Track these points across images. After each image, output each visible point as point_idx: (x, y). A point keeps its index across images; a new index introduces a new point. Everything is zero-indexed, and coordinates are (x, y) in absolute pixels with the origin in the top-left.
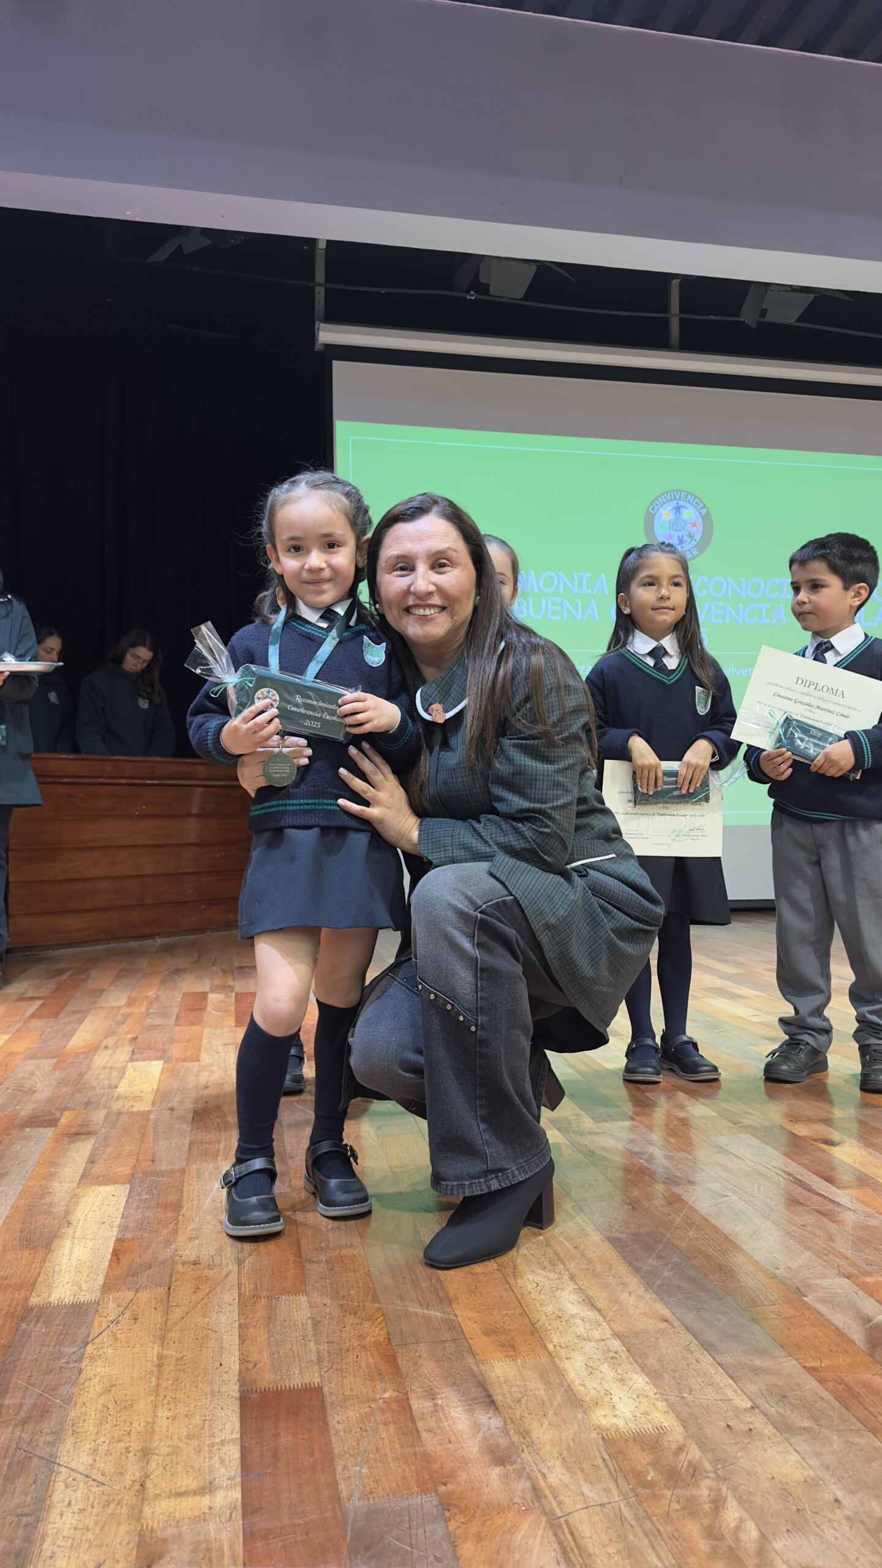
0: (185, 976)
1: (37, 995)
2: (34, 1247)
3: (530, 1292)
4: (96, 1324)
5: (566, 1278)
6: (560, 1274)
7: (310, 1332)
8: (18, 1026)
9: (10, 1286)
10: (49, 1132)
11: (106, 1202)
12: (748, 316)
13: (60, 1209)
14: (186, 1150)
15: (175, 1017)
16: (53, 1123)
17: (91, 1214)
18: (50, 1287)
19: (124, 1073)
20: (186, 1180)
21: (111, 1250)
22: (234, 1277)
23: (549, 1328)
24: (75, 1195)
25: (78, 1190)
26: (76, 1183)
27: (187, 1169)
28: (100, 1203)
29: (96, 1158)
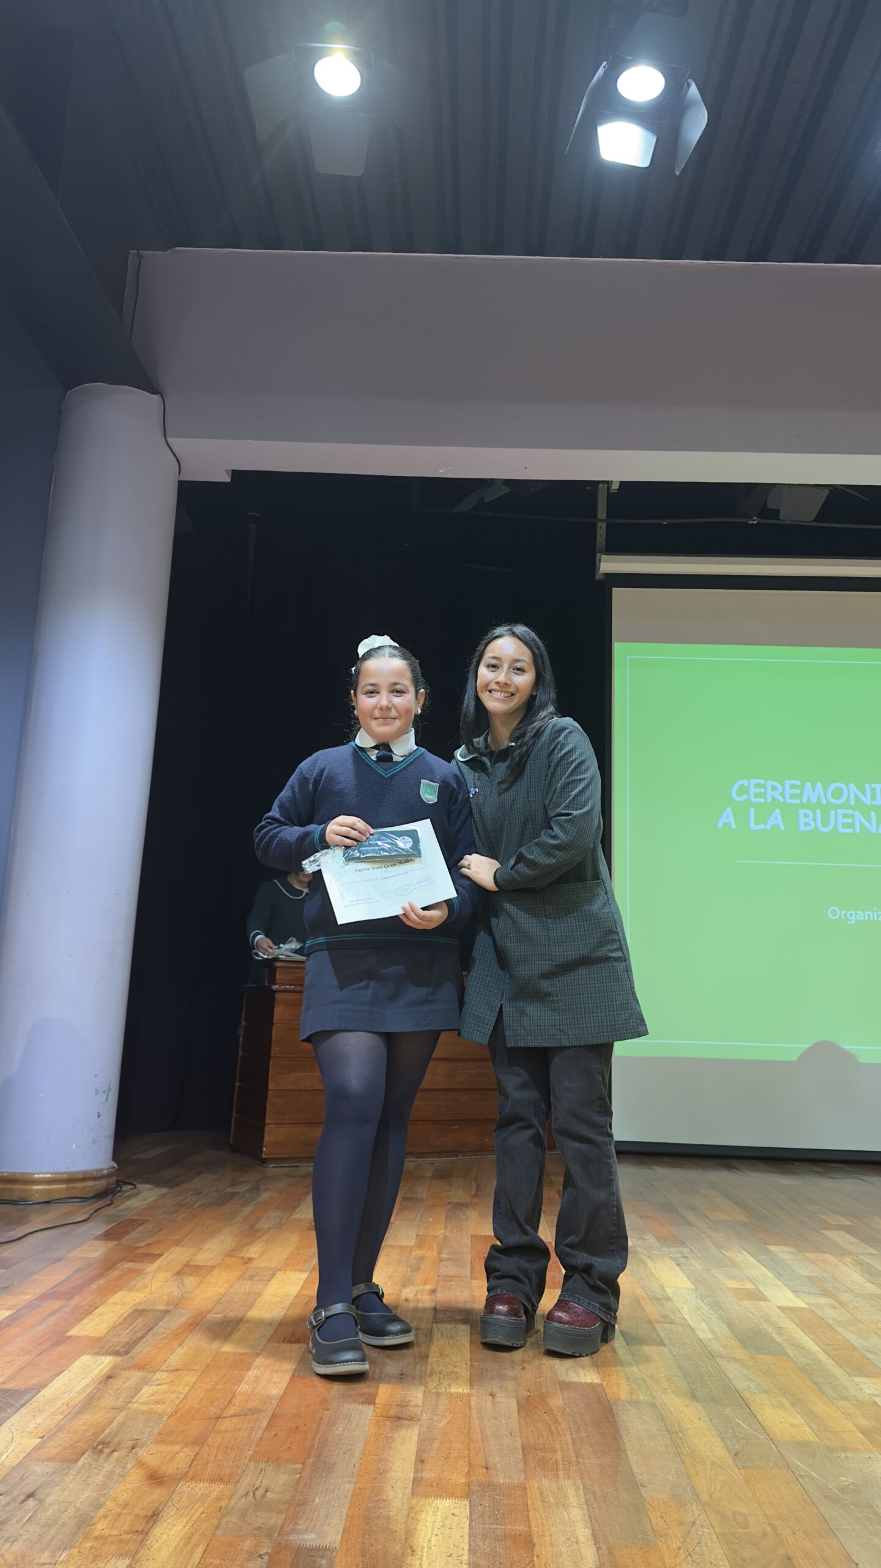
0: (468, 1213)
10: (369, 1411)
11: (448, 1522)
13: (399, 1526)
14: (521, 1457)
15: (469, 1267)
16: (369, 1399)
17: (433, 1539)
19: (431, 1337)
20: (530, 1502)
24: (411, 1508)
25: (414, 1501)
26: (409, 1491)
27: (527, 1486)
28: (440, 1523)
29: (425, 1456)
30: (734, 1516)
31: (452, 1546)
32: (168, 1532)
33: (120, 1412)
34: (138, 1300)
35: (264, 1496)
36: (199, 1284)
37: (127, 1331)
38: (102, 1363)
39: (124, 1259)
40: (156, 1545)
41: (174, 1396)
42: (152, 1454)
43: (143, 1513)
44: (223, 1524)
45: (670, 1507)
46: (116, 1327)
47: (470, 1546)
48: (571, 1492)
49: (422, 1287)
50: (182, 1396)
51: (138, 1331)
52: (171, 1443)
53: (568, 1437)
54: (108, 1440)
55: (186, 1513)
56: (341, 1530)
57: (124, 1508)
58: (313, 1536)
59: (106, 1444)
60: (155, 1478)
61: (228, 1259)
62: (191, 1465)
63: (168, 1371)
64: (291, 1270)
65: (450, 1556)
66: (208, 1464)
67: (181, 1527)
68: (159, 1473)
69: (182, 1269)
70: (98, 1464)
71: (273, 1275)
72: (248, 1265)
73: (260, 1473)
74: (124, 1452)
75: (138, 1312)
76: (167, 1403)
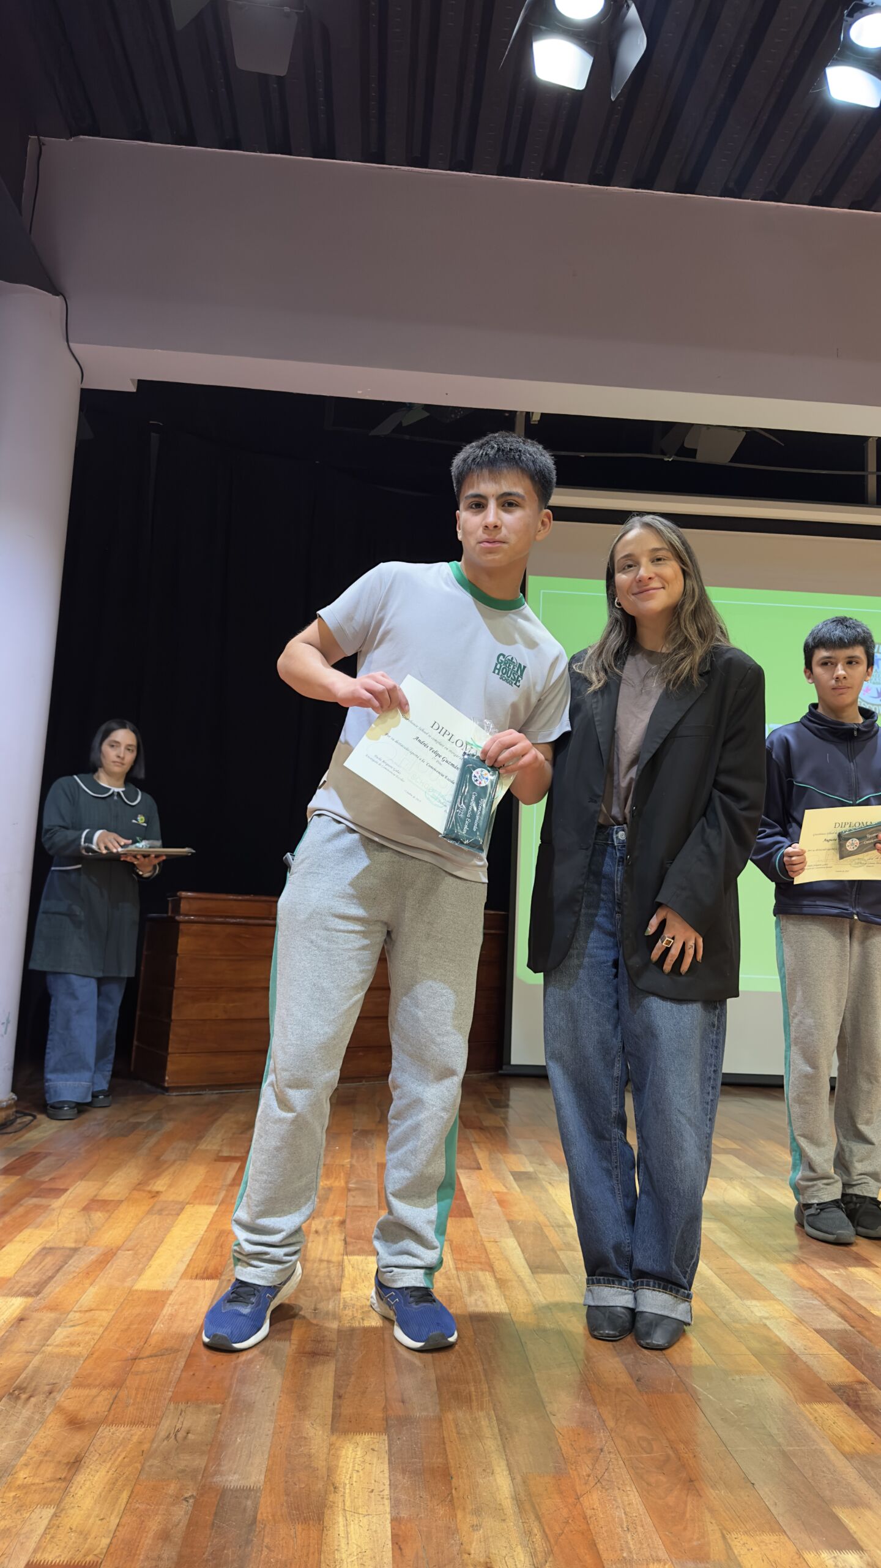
0: (374, 1141)
1: (233, 1154)
2: (304, 1519)
8: (222, 1194)
10: (285, 1347)
11: (368, 1460)
13: (320, 1464)
14: (436, 1389)
15: (376, 1196)
17: (354, 1475)
19: (343, 1270)
20: (446, 1435)
21: (389, 1534)
24: (332, 1445)
25: (334, 1439)
26: (329, 1427)
27: (443, 1418)
28: (361, 1459)
29: (342, 1392)
30: (638, 1442)
31: (373, 1482)
32: (91, 1478)
33: (35, 1356)
34: (45, 1238)
35: (185, 1438)
36: (107, 1220)
37: (37, 1271)
38: (13, 1305)
39: (28, 1195)
40: (81, 1492)
41: (87, 1338)
42: (69, 1399)
43: (65, 1461)
44: (147, 1469)
45: (579, 1434)
46: (25, 1266)
47: (390, 1480)
48: (484, 1423)
49: (331, 1218)
50: (97, 1337)
51: (48, 1270)
52: (89, 1386)
53: (480, 1368)
54: (25, 1385)
55: (108, 1458)
56: (264, 1470)
57: (45, 1455)
58: (236, 1477)
59: (21, 1389)
60: (75, 1423)
61: (135, 1192)
62: (110, 1408)
63: (80, 1311)
64: (199, 1204)
65: (372, 1491)
66: (127, 1406)
67: (104, 1473)
68: (79, 1417)
69: (88, 1204)
70: (16, 1411)
71: (182, 1209)
72: (156, 1199)
73: (181, 1414)
74: (42, 1397)
75: (46, 1251)
76: (82, 1345)
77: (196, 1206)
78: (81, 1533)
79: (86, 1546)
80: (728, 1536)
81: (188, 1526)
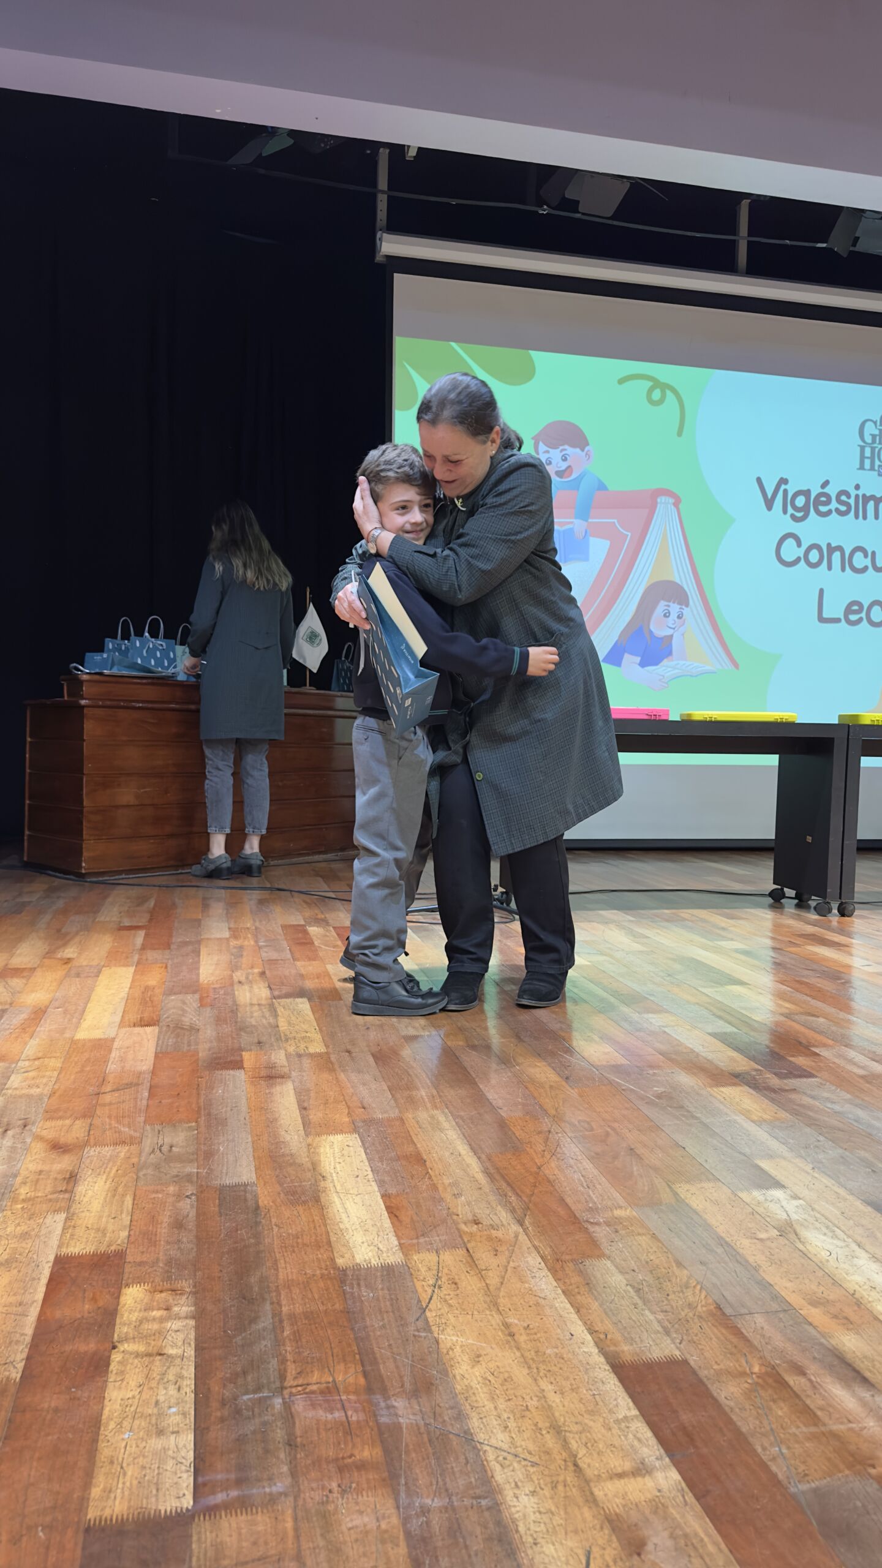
1: (135, 924)
2: (303, 1202)
3: (828, 1261)
4: (420, 1290)
5: (854, 1246)
6: (844, 1241)
7: (639, 1302)
8: (136, 957)
9: (304, 1245)
10: (240, 1075)
11: (345, 1153)
12: (837, 242)
13: (304, 1159)
14: (390, 1097)
15: (288, 951)
16: (238, 1065)
17: (338, 1166)
18: (346, 1245)
20: (410, 1129)
21: (383, 1207)
22: (522, 1237)
23: (870, 1299)
24: (309, 1145)
25: (310, 1140)
26: (302, 1132)
27: (403, 1117)
28: (339, 1153)
29: (306, 1105)
31: (356, 1169)
32: (91, 1188)
35: (170, 1151)
36: (26, 984)
40: (86, 1200)
41: (45, 1080)
42: (50, 1129)
43: (60, 1177)
44: (142, 1177)
45: (527, 1121)
47: (371, 1168)
48: (442, 1119)
49: (248, 972)
50: (54, 1080)
52: (60, 1118)
55: (102, 1171)
56: (253, 1169)
57: (39, 1175)
58: (230, 1176)
60: (59, 1148)
61: (45, 960)
62: (89, 1134)
63: (28, 1060)
64: (115, 966)
65: (357, 1176)
66: (105, 1131)
67: (103, 1183)
68: (61, 1143)
71: (99, 972)
72: (69, 966)
73: (159, 1133)
74: (18, 1130)
76: (41, 1086)
77: (113, 969)
78: (98, 1230)
79: (107, 1239)
80: (673, 1186)
81: (198, 1215)
